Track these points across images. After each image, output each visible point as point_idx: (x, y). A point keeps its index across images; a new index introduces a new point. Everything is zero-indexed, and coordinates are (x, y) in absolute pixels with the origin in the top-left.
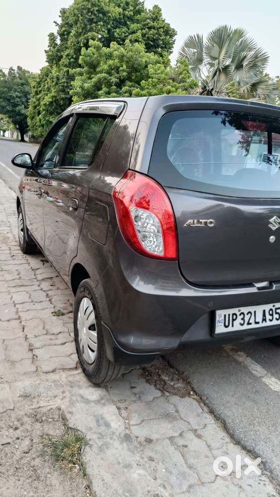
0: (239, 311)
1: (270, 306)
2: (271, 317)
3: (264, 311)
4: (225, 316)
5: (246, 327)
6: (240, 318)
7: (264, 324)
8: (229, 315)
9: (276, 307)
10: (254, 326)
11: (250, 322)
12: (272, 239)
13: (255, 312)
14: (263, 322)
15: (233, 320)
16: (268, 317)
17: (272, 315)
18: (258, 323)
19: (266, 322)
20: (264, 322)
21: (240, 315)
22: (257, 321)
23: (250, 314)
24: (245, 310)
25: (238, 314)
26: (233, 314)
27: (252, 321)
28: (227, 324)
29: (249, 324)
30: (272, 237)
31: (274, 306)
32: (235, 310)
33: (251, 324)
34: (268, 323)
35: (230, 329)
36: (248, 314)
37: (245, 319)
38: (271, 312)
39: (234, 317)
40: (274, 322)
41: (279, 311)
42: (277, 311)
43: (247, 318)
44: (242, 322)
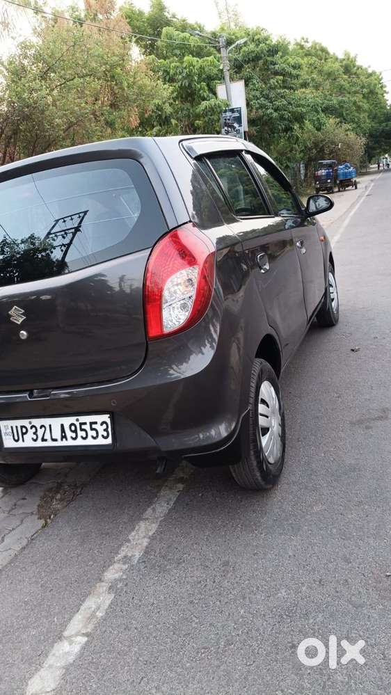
0: (30, 423)
1: (72, 420)
2: (74, 435)
3: (62, 426)
4: (12, 427)
5: (39, 444)
6: (31, 432)
7: (64, 443)
8: (17, 427)
9: (80, 421)
10: (50, 443)
11: (45, 438)
12: (24, 334)
13: (50, 426)
14: (62, 440)
15: (23, 434)
16: (69, 434)
17: (75, 431)
18: (56, 440)
19: (66, 439)
20: (64, 439)
21: (31, 428)
22: (54, 437)
23: (43, 429)
24: (37, 422)
25: (29, 426)
26: (22, 427)
27: (47, 436)
28: (16, 438)
29: (43, 440)
31: (77, 420)
32: (25, 422)
33: (46, 440)
34: (70, 443)
35: (20, 444)
37: (38, 433)
38: (73, 428)
39: (24, 430)
40: (79, 442)
41: (87, 427)
42: (83, 427)
43: (40, 432)
44: (35, 437)
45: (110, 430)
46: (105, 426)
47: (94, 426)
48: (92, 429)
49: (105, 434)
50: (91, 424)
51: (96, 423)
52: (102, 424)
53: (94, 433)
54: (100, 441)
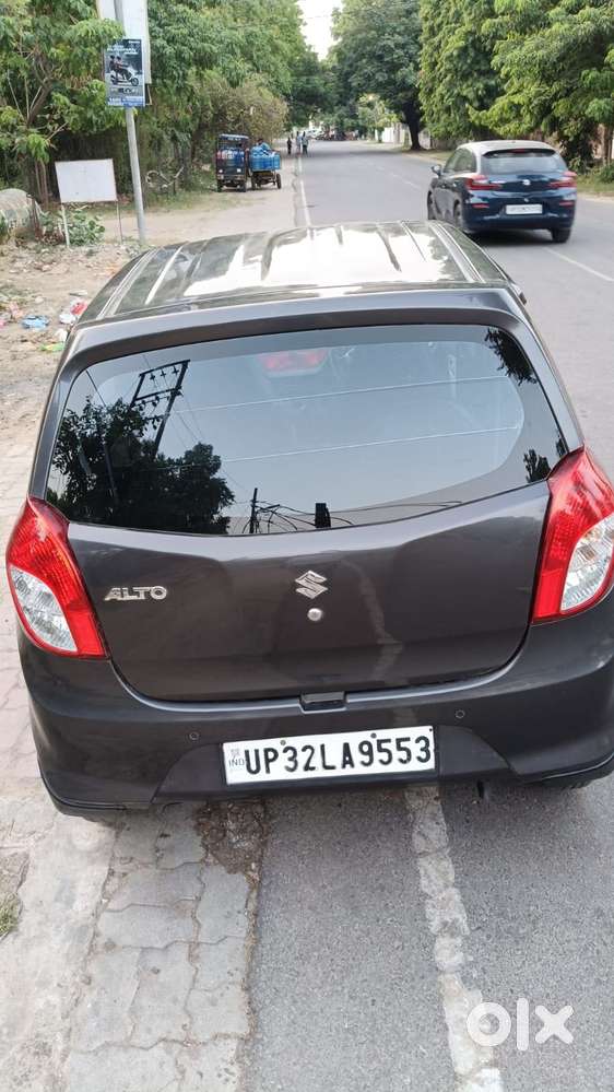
0: (283, 743)
1: (365, 735)
2: (366, 759)
3: (346, 746)
4: (247, 753)
5: (300, 774)
6: (283, 759)
7: (349, 771)
8: (257, 751)
9: (379, 737)
10: (320, 773)
11: (311, 765)
12: (315, 613)
13: (323, 747)
14: (344, 767)
15: (269, 760)
16: (357, 757)
17: (370, 753)
18: (333, 768)
19: (352, 766)
20: (348, 766)
21: (285, 751)
22: (327, 764)
23: (309, 751)
24: (297, 742)
25: (280, 749)
26: (266, 751)
27: (316, 761)
28: (254, 767)
29: (307, 768)
30: (313, 611)
31: (374, 736)
32: (275, 743)
33: (313, 769)
34: (359, 770)
35: (262, 777)
36: (304, 749)
37: (298, 758)
38: (366, 748)
39: (271, 755)
40: (377, 768)
41: (392, 746)
42: (384, 746)
43: (302, 758)
44: (291, 765)
45: (431, 748)
46: (423, 743)
47: (403, 744)
48: (399, 748)
49: (423, 755)
50: (399, 741)
51: (408, 739)
52: (418, 741)
53: (403, 755)
54: (414, 766)
